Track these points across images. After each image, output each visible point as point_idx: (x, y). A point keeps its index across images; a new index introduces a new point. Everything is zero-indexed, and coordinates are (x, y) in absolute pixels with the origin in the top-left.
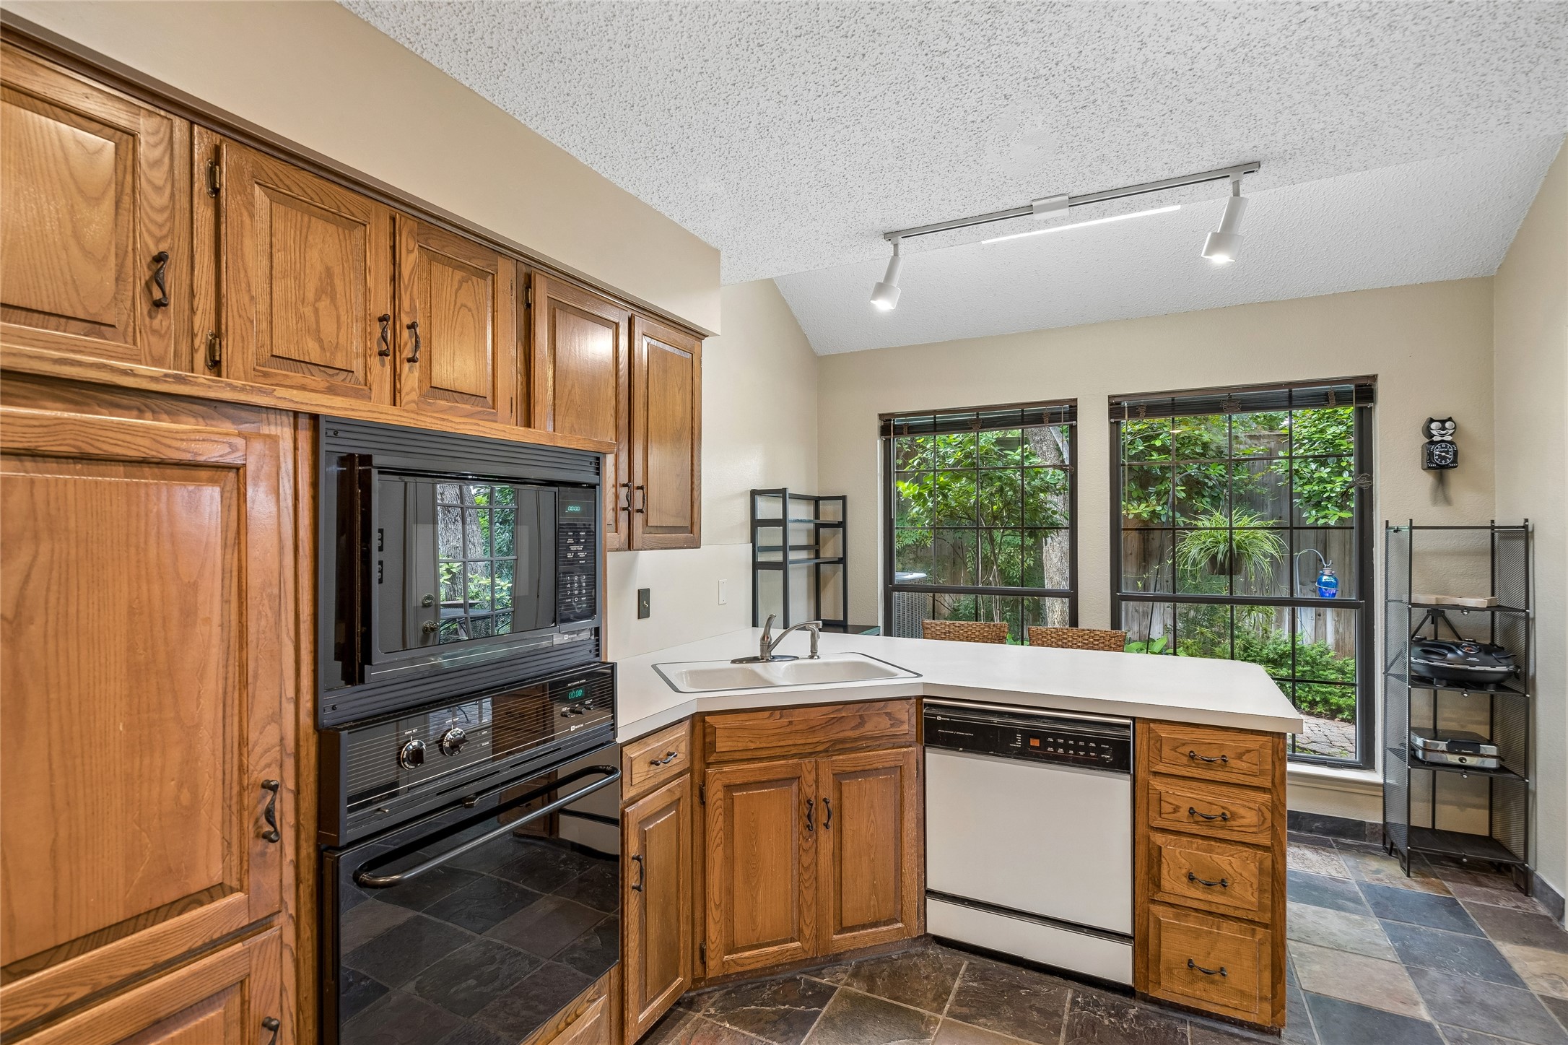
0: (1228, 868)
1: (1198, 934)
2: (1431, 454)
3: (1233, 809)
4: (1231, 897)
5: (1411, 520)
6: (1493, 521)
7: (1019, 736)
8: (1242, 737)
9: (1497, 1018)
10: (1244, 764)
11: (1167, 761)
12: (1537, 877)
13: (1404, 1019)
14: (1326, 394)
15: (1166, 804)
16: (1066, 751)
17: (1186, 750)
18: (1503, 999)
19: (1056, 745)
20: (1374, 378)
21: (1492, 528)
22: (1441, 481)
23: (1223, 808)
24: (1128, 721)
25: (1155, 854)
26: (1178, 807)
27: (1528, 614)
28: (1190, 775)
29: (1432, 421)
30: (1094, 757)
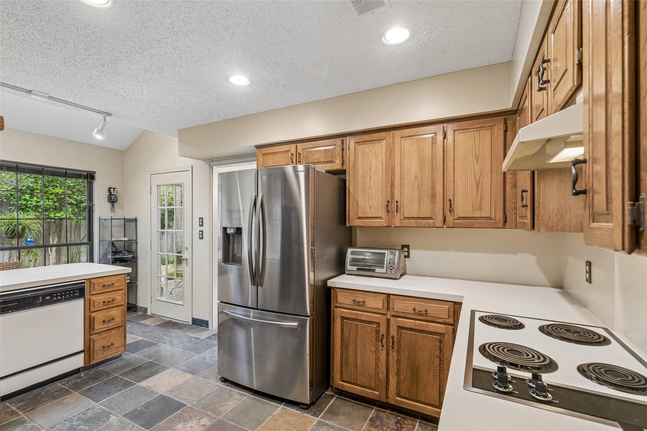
0: (114, 315)
1: (105, 338)
2: (111, 198)
3: (114, 297)
4: (114, 322)
5: (112, 217)
6: (125, 217)
7: (41, 298)
8: (117, 277)
9: (151, 332)
10: (117, 284)
11: (96, 290)
12: (139, 306)
13: (138, 341)
14: (80, 175)
15: (96, 303)
16: (61, 297)
17: (102, 285)
18: (149, 329)
19: (57, 296)
20: (95, 172)
21: (124, 219)
22: (113, 206)
23: (112, 298)
24: (84, 281)
25: (92, 320)
26: (100, 302)
27: (136, 241)
28: (103, 292)
29: (111, 188)
30: (72, 296)
